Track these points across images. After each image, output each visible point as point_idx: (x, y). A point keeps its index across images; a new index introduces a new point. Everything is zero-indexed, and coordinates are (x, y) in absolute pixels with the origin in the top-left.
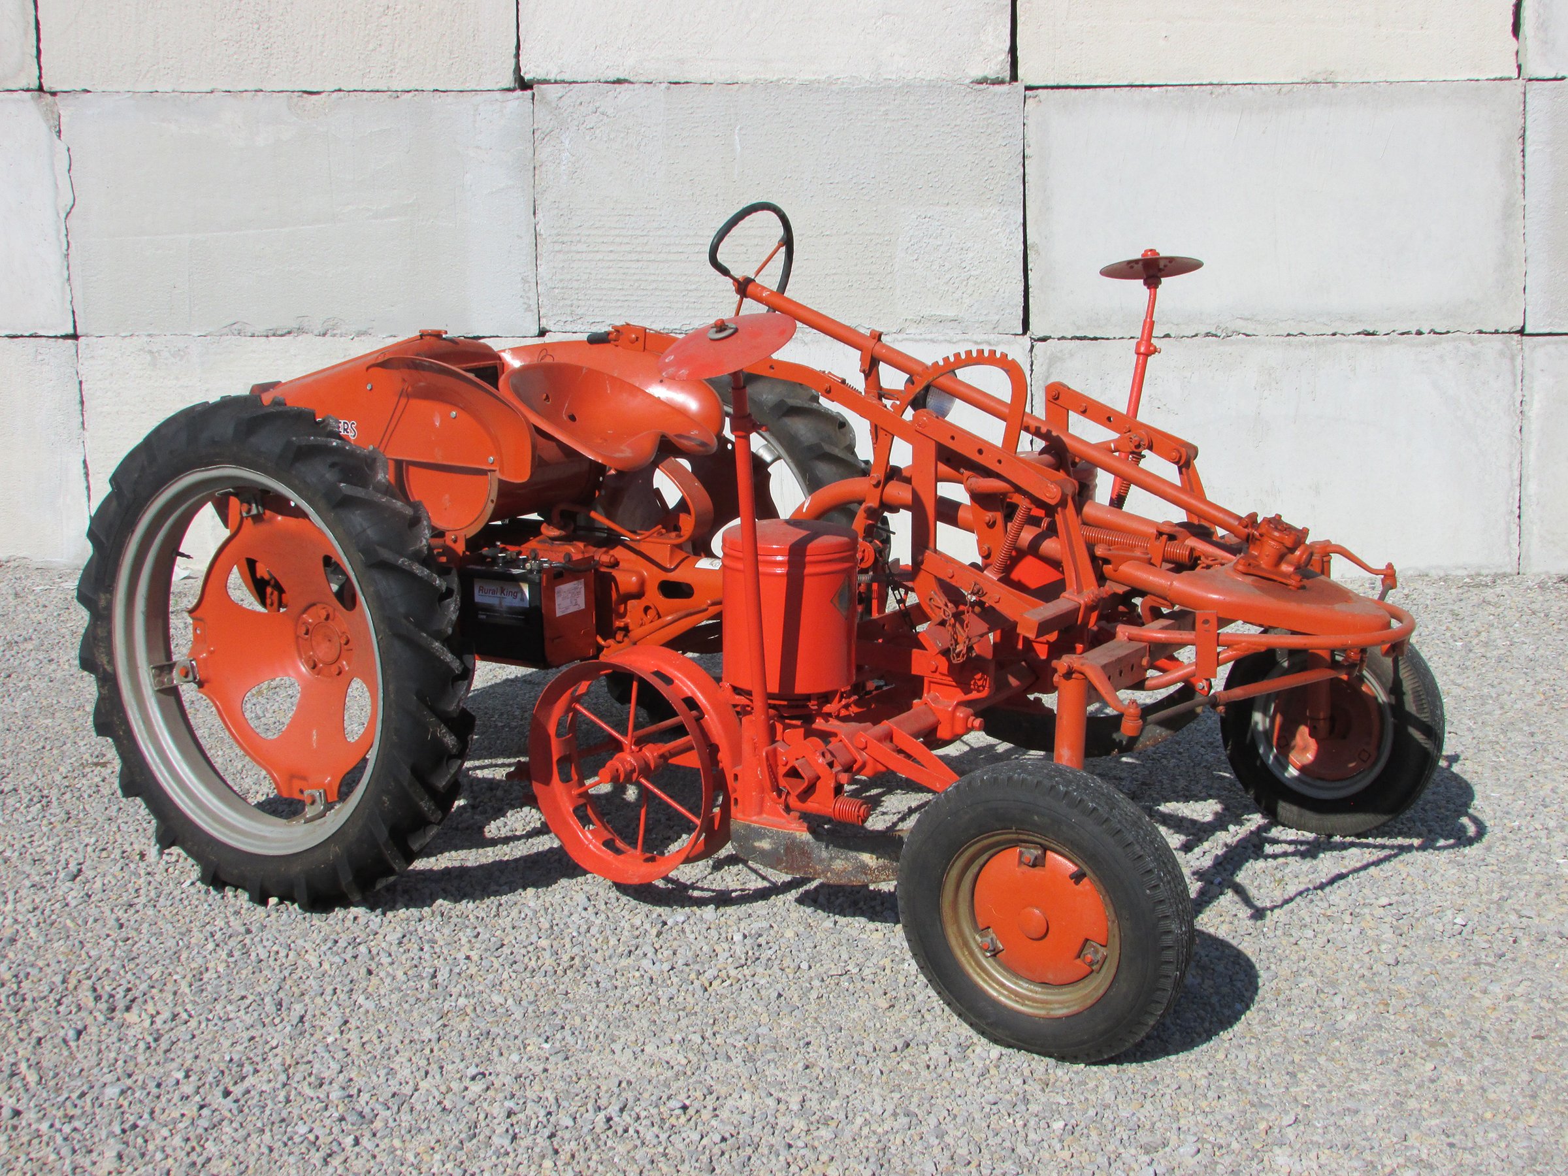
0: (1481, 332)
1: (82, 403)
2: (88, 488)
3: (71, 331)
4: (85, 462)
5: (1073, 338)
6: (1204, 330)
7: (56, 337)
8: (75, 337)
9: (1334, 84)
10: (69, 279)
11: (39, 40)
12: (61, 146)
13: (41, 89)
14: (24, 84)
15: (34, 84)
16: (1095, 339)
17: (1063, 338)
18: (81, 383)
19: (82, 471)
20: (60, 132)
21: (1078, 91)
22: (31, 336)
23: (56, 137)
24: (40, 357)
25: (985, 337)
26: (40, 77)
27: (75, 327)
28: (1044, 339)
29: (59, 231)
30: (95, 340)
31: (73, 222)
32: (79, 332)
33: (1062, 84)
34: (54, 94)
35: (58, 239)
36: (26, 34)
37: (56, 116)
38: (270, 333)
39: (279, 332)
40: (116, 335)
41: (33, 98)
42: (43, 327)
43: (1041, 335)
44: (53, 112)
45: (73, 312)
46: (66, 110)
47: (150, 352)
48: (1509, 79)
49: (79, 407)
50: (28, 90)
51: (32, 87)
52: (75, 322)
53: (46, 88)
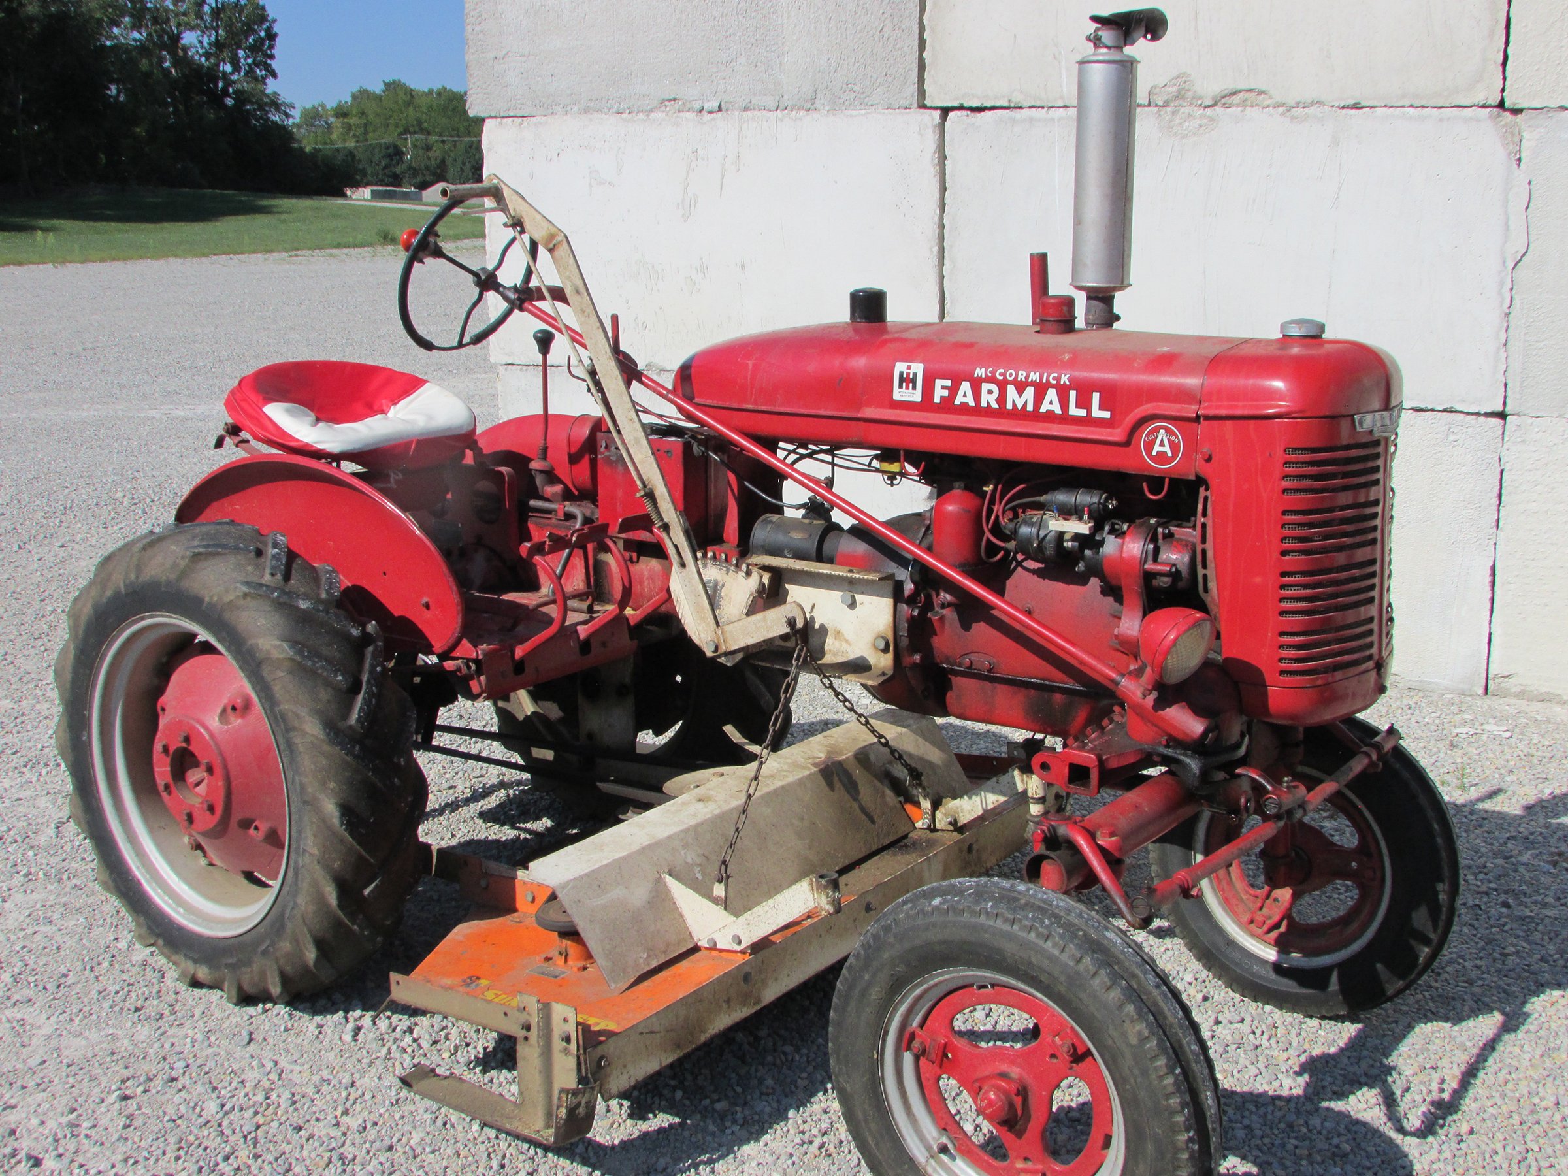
1: (1500, 496)
2: (1492, 599)
3: (1500, 409)
4: (1493, 568)
7: (1478, 414)
8: (1502, 416)
10: (1505, 345)
11: (1507, 43)
12: (1520, 177)
13: (1501, 105)
14: (1480, 98)
15: (1495, 99)
18: (1502, 472)
19: (1489, 579)
20: (1519, 160)
22: (1444, 411)
23: (1515, 166)
24: (1452, 438)
26: (1503, 90)
27: (1504, 404)
29: (1502, 284)
30: (1530, 421)
31: (1522, 273)
32: (1508, 410)
34: (1516, 112)
35: (1500, 293)
36: (1491, 34)
37: (1516, 139)
40: (1560, 416)
41: (1490, 117)
42: (1463, 401)
44: (1513, 134)
45: (1506, 385)
46: (1531, 132)
49: (1495, 501)
50: (1484, 107)
51: (1489, 102)
52: (1505, 397)
53: (1506, 105)
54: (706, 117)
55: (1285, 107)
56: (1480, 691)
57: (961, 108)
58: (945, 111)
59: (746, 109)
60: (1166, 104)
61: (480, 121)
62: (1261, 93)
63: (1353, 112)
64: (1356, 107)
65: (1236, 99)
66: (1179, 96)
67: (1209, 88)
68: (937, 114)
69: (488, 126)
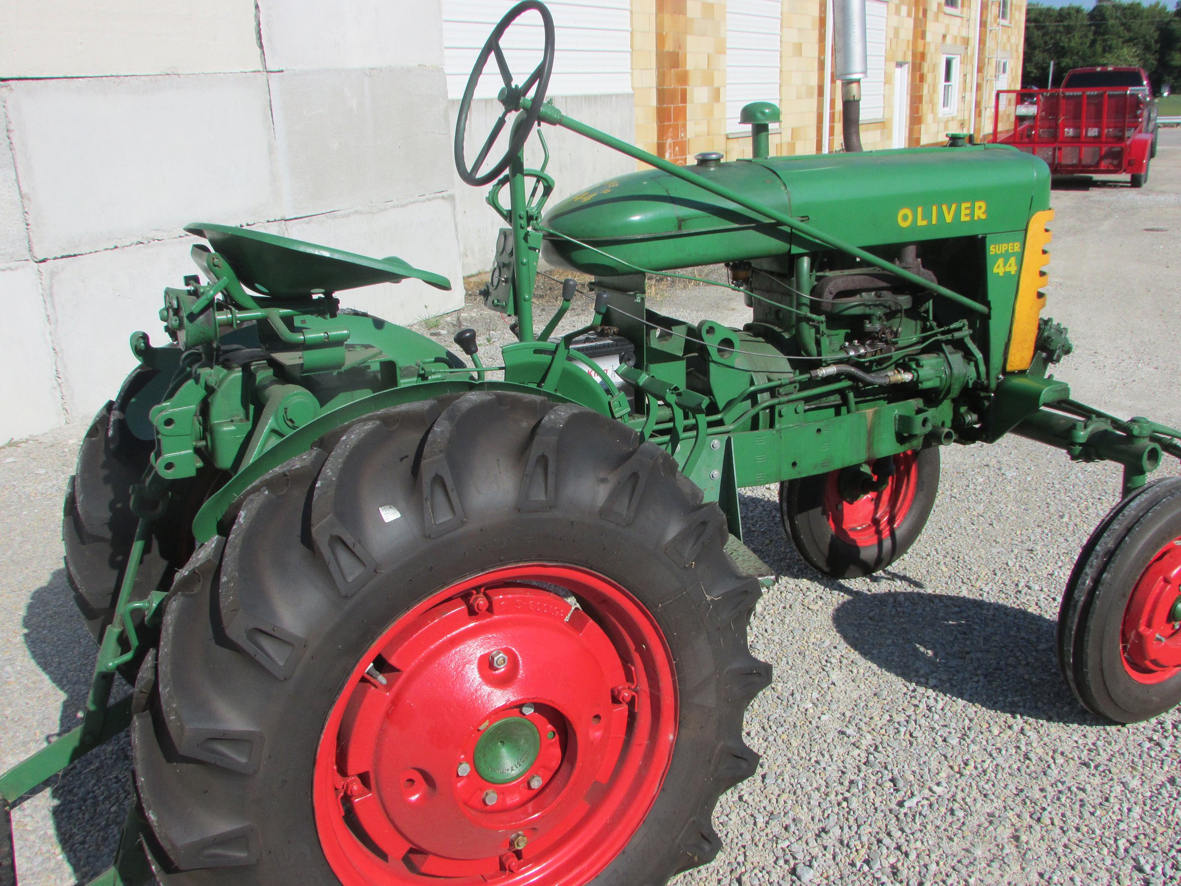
0: (268, 221)
5: (62, 257)
6: (136, 240)
9: (178, 75)
16: (75, 255)
17: (55, 258)
21: (35, 82)
25: (8, 265)
28: (44, 261)
33: (22, 76)
43: (41, 258)
48: (259, 71)
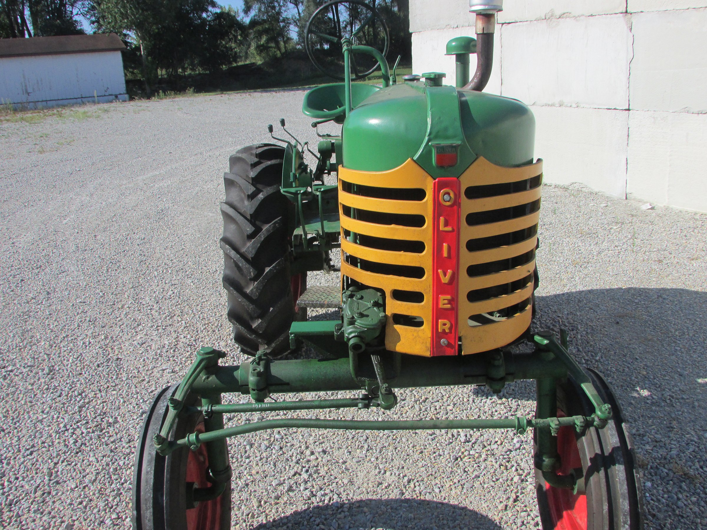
1: (628, 136)
2: (627, 169)
3: (627, 108)
4: (627, 159)
7: (622, 110)
8: (629, 110)
10: (629, 87)
12: (631, 35)
13: (626, 12)
14: (620, 10)
15: (624, 11)
18: (629, 128)
19: (626, 162)
20: (631, 29)
22: (614, 109)
23: (630, 31)
24: (616, 118)
26: (627, 7)
27: (629, 106)
29: (627, 69)
30: (635, 111)
31: (632, 65)
32: (630, 108)
34: (631, 14)
35: (627, 71)
37: (631, 23)
38: (700, 112)
39: (703, 112)
40: (643, 110)
41: (623, 16)
42: (619, 106)
44: (630, 21)
45: (629, 100)
46: (634, 19)
47: (654, 118)
49: (627, 137)
50: (622, 13)
52: (629, 104)
53: (628, 12)
54: (455, 29)
55: (575, 17)
56: (625, 198)
57: (505, 23)
58: (503, 24)
59: (462, 27)
60: (549, 19)
61: (411, 34)
62: (570, 13)
63: (590, 17)
64: (592, 16)
65: (565, 16)
66: (552, 16)
67: (558, 13)
68: (501, 25)
69: (413, 35)
